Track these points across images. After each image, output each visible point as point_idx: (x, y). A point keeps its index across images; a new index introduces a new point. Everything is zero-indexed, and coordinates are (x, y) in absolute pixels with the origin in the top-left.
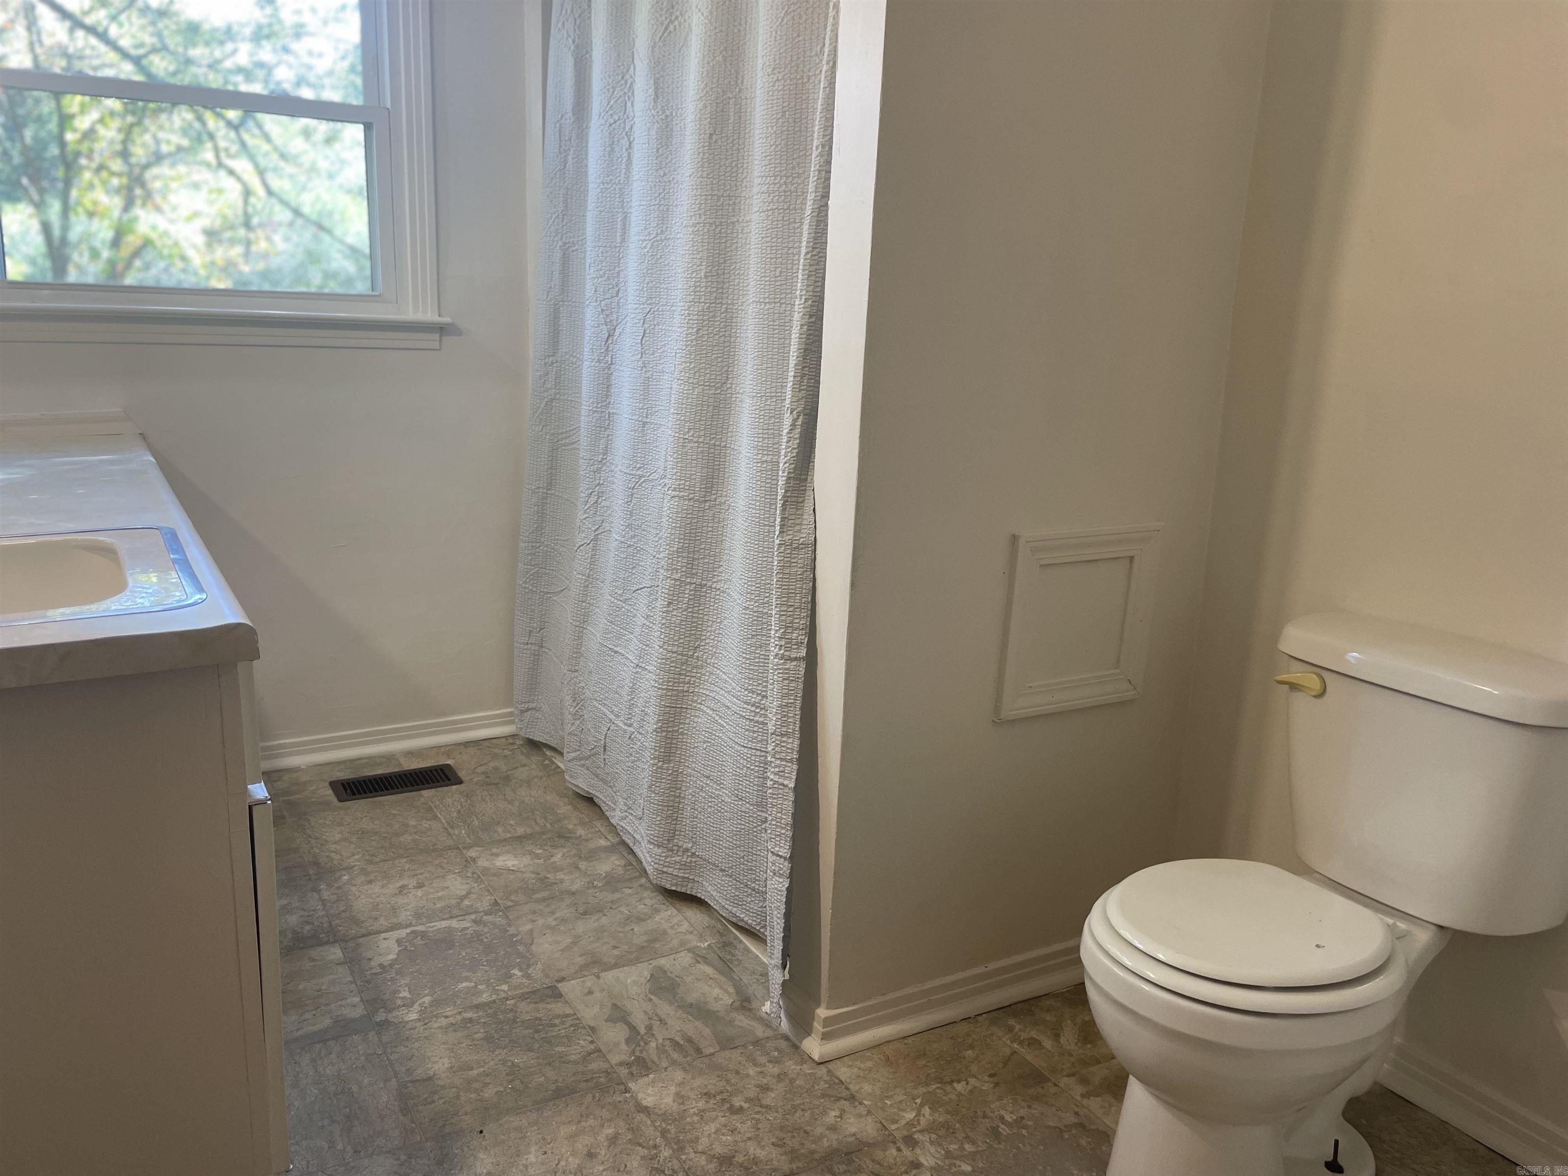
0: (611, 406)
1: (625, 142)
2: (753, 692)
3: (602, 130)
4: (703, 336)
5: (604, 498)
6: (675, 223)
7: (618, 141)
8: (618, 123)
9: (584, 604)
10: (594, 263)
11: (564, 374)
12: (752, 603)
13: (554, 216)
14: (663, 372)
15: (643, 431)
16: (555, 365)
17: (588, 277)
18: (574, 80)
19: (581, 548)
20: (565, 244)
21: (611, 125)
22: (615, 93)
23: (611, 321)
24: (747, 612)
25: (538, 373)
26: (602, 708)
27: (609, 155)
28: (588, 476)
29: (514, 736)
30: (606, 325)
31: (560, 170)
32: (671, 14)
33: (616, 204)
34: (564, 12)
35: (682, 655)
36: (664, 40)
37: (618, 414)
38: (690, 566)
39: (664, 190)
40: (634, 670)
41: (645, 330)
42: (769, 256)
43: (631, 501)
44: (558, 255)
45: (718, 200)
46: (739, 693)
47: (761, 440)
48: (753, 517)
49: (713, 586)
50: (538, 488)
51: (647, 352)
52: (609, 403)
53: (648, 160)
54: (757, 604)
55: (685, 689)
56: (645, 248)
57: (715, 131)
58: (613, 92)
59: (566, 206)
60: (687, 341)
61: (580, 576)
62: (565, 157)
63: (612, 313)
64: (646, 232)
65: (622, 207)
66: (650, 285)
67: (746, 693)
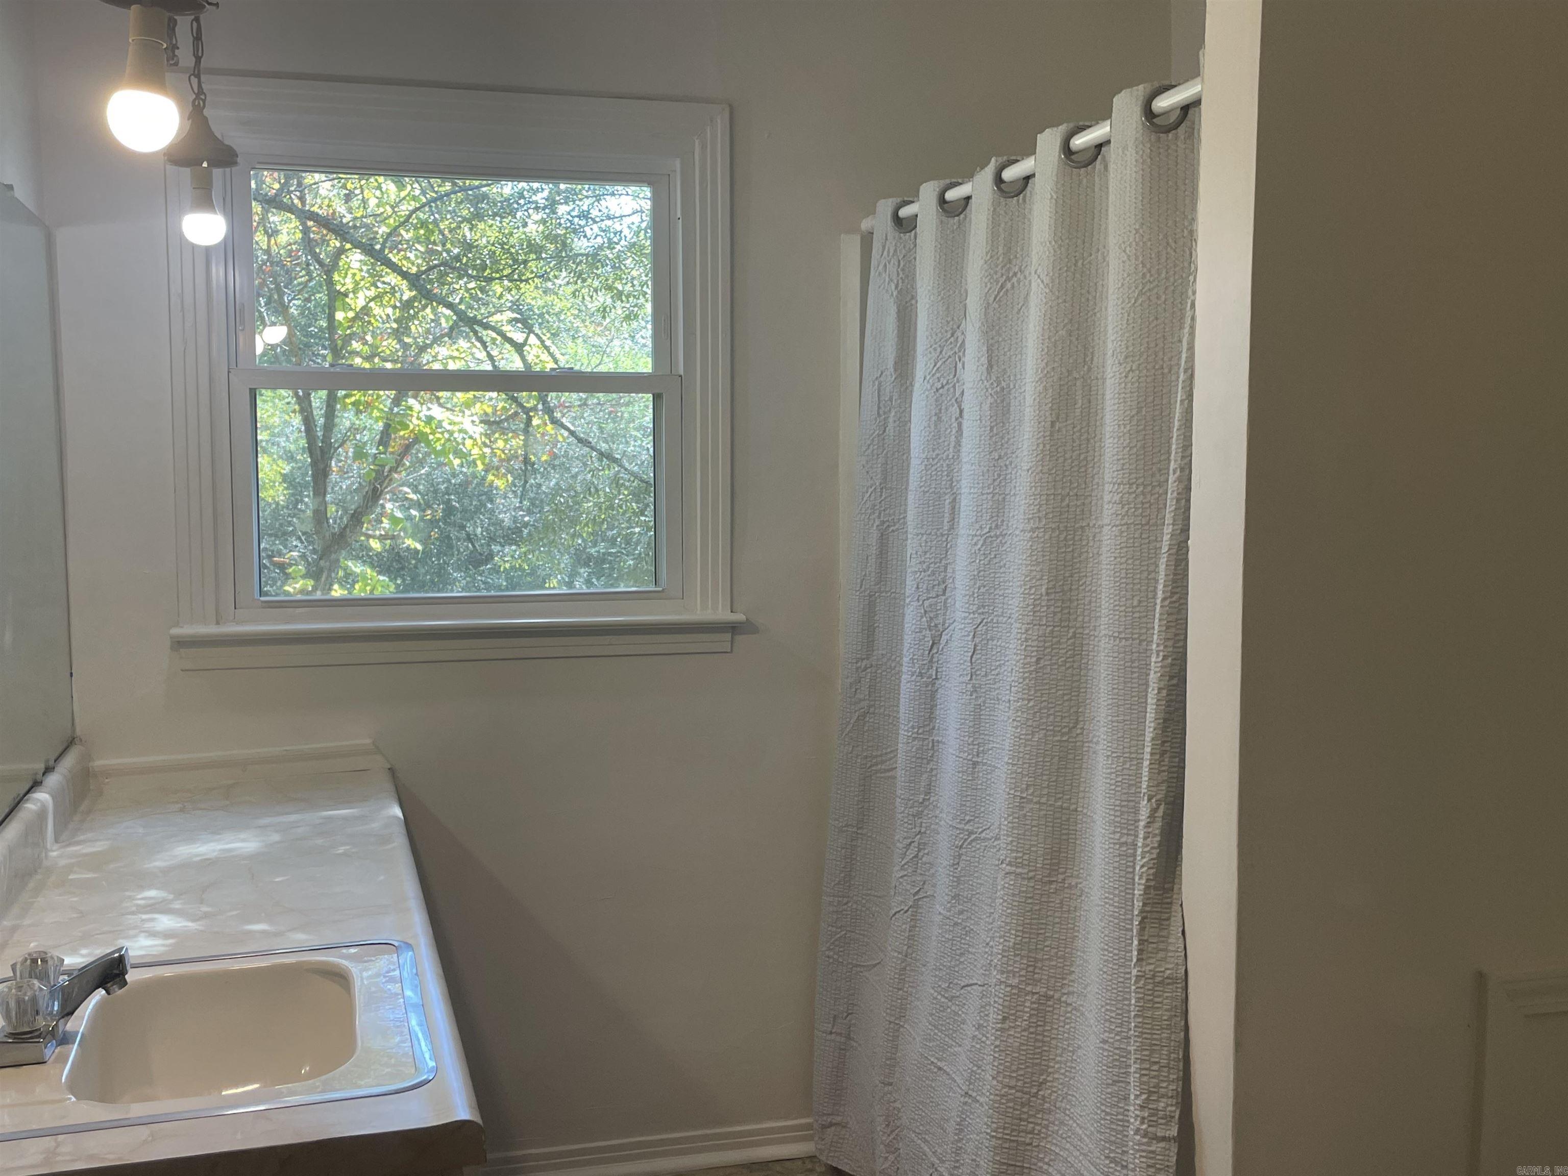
0: (935, 732)
1: (955, 410)
2: (1117, 1163)
3: (927, 397)
4: (1044, 667)
5: (926, 851)
6: (1014, 516)
7: (947, 409)
8: (946, 387)
9: (901, 992)
10: (916, 553)
11: (880, 682)
12: (1112, 1035)
13: (870, 490)
14: (998, 700)
15: (973, 773)
16: (869, 670)
17: (909, 570)
18: (896, 332)
19: (897, 916)
20: (883, 522)
21: (937, 390)
22: (944, 353)
23: (936, 626)
24: (1106, 1047)
25: (849, 680)
26: (923, 1145)
27: (936, 425)
28: (906, 820)
29: (812, 1158)
30: (930, 630)
31: (879, 435)
32: (1009, 269)
33: (944, 483)
34: (885, 253)
35: (1022, 1092)
36: (1000, 300)
37: (944, 743)
38: (1031, 969)
39: (999, 475)
40: (962, 1099)
41: (975, 645)
42: (1124, 581)
43: (958, 864)
44: (875, 534)
45: (1062, 500)
46: (1098, 1161)
47: (1118, 813)
48: (1111, 916)
49: (1063, 999)
50: (847, 826)
51: (978, 672)
52: (933, 728)
53: (980, 441)
54: (1118, 1038)
55: (1028, 1141)
56: (976, 544)
57: (1058, 418)
58: (941, 352)
59: (885, 478)
60: (1024, 673)
61: (896, 954)
62: (885, 419)
63: (937, 616)
64: (977, 526)
65: (951, 487)
66: (982, 590)
67: (1107, 1162)
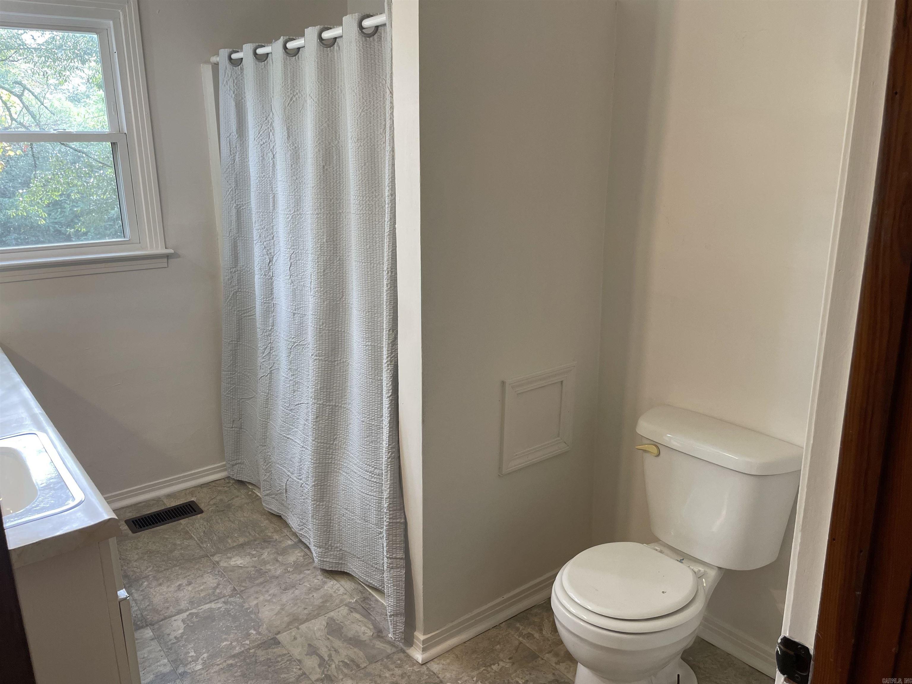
0: (274, 300)
1: (270, 155)
2: (370, 466)
3: (257, 148)
4: (327, 273)
5: (274, 350)
6: (305, 206)
7: (267, 154)
8: (266, 144)
9: (267, 409)
10: (258, 221)
11: (243, 277)
12: (366, 419)
13: (230, 190)
14: (304, 286)
15: (294, 318)
16: (237, 272)
17: (255, 229)
18: (235, 114)
19: (262, 378)
20: (238, 205)
21: (261, 145)
22: (263, 127)
23: (270, 253)
24: (364, 423)
25: (227, 277)
26: (283, 468)
27: (262, 162)
28: (263, 338)
29: (228, 477)
30: (268, 255)
31: (231, 164)
32: (294, 91)
33: (268, 188)
34: (226, 76)
35: (327, 444)
36: (291, 105)
37: (278, 304)
38: (328, 396)
39: (297, 187)
40: (301, 449)
41: (291, 263)
42: (362, 238)
43: (290, 355)
44: (234, 212)
45: (331, 201)
46: (362, 466)
47: (364, 334)
48: (363, 374)
49: (342, 406)
50: (232, 341)
51: (293, 275)
52: (273, 298)
53: (287, 171)
54: (368, 420)
55: (330, 462)
56: (288, 218)
57: (326, 164)
58: (261, 127)
59: (237, 185)
60: (318, 276)
61: (263, 394)
62: (234, 156)
63: (270, 249)
64: (288, 210)
65: (272, 191)
66: (293, 238)
67: (366, 466)
